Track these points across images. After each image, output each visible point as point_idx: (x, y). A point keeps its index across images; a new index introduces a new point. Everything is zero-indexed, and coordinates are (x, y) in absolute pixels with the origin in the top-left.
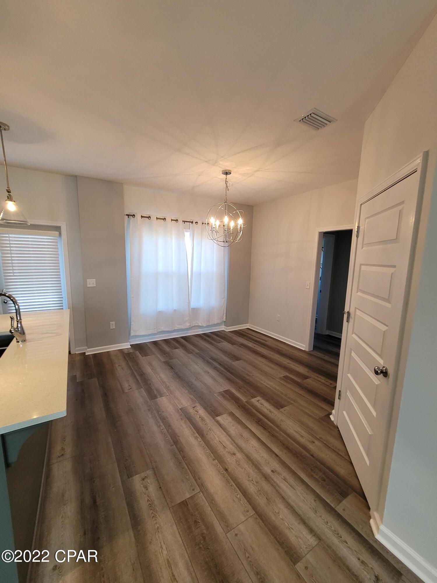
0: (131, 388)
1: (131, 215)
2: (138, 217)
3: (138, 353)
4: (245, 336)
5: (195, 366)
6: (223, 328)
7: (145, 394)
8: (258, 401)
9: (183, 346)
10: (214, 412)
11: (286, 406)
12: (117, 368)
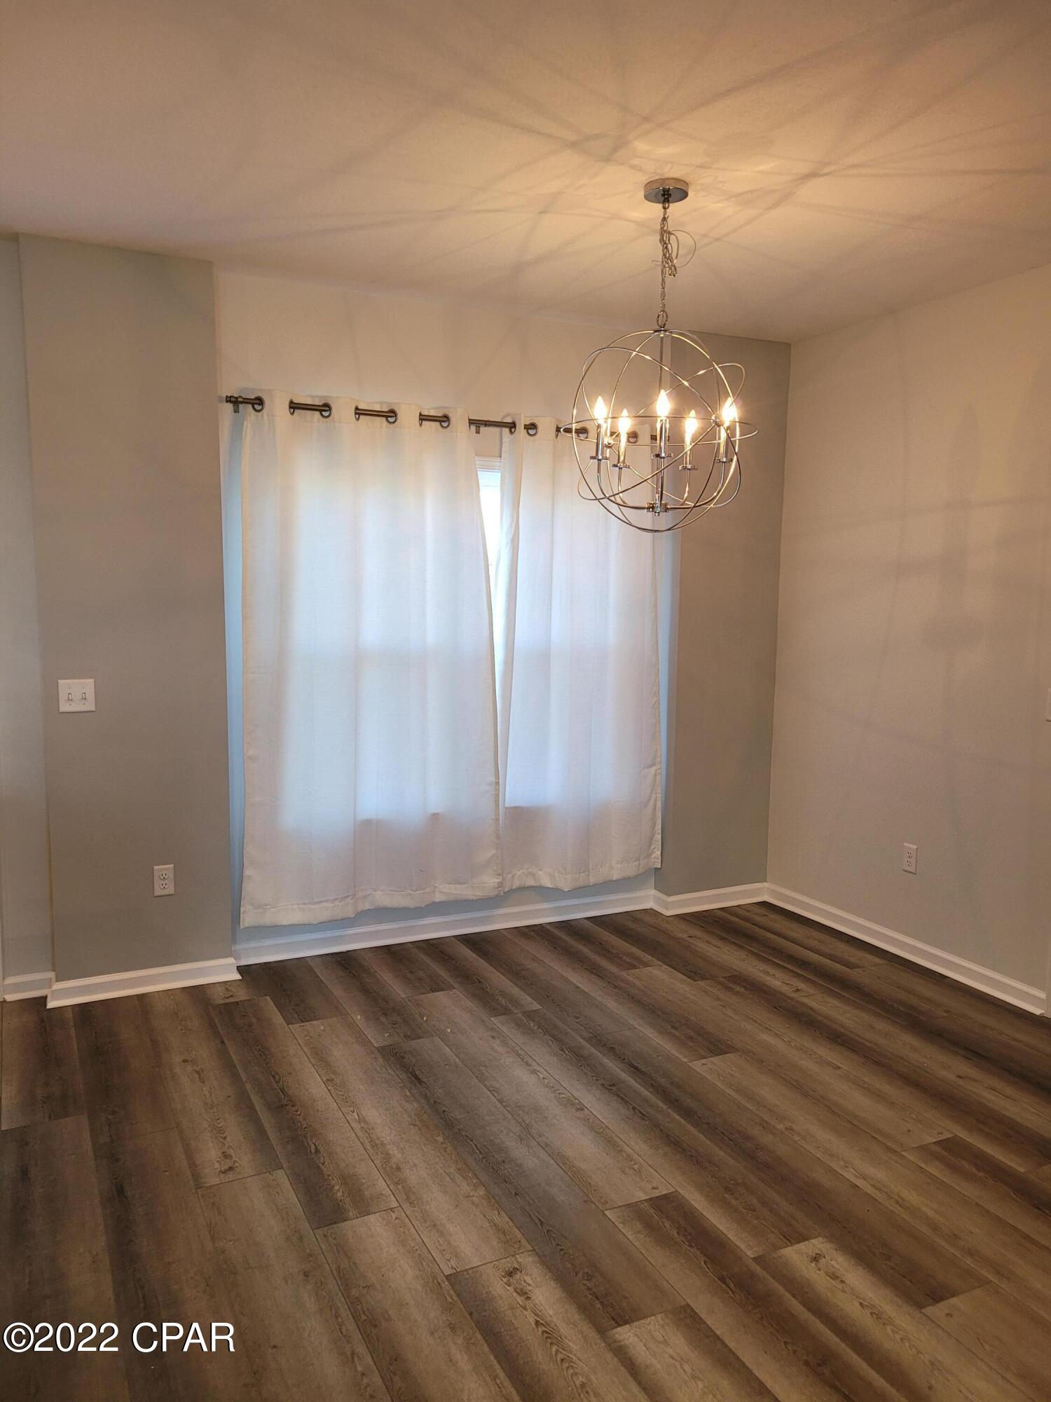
0: (231, 1169)
1: (246, 401)
2: (277, 407)
3: (269, 1007)
4: (751, 938)
5: (521, 1074)
6: (647, 899)
7: (290, 1196)
8: (816, 1259)
9: (467, 978)
10: (602, 1303)
11: (953, 1296)
12: (178, 1070)
